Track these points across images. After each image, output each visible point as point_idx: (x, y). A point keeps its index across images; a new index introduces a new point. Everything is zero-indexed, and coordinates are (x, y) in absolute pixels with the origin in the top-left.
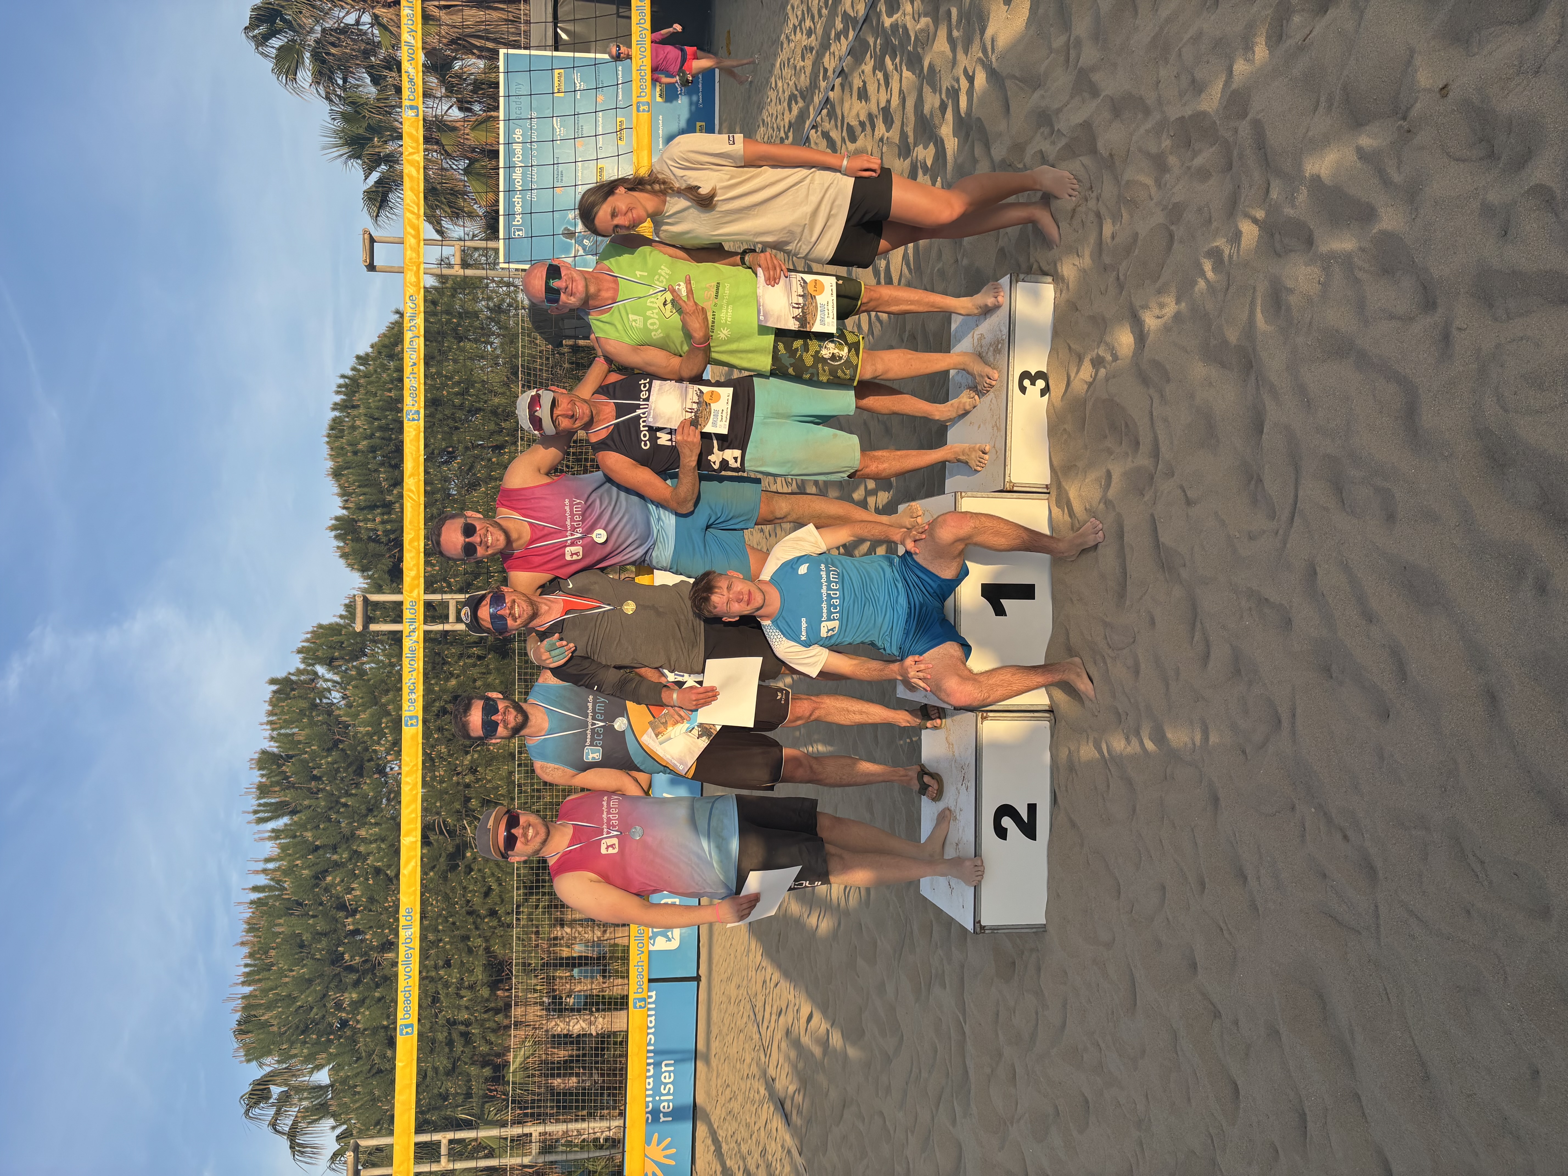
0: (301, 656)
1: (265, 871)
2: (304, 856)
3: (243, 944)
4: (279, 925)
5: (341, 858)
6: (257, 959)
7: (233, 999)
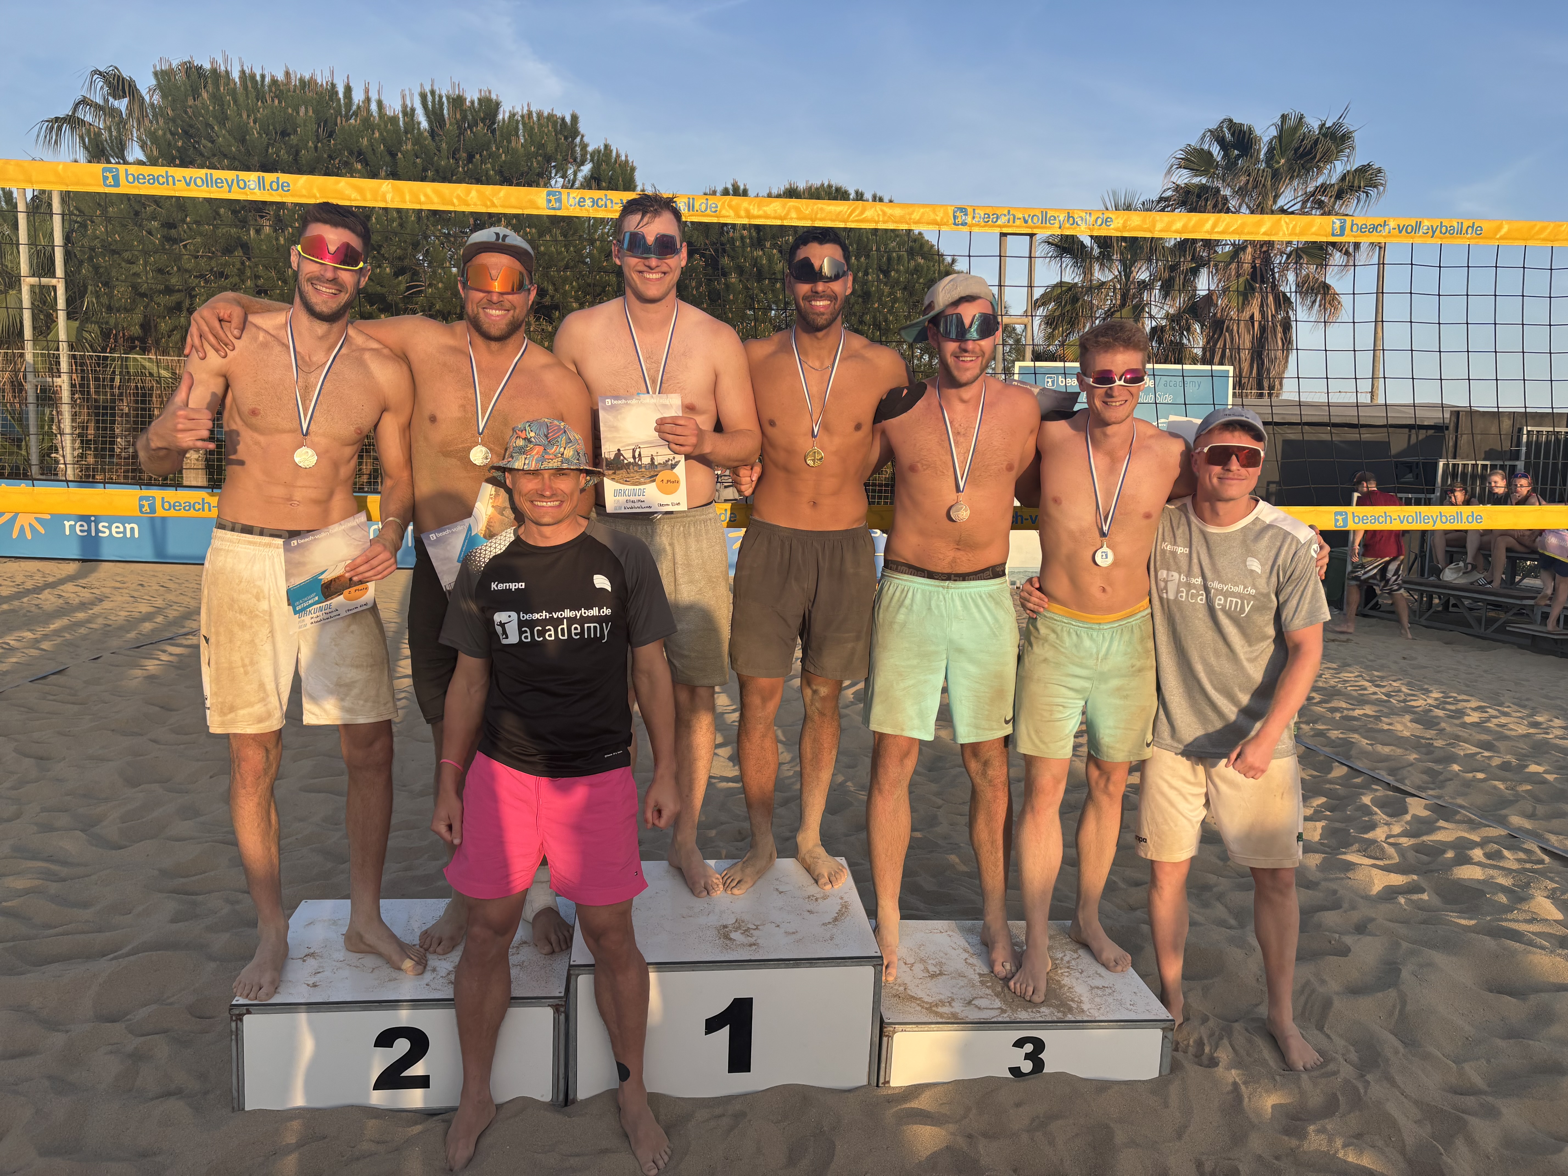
0: (602, 148)
1: (368, 100)
2: (383, 140)
4: (307, 112)
6: (270, 87)
7: (226, 61)
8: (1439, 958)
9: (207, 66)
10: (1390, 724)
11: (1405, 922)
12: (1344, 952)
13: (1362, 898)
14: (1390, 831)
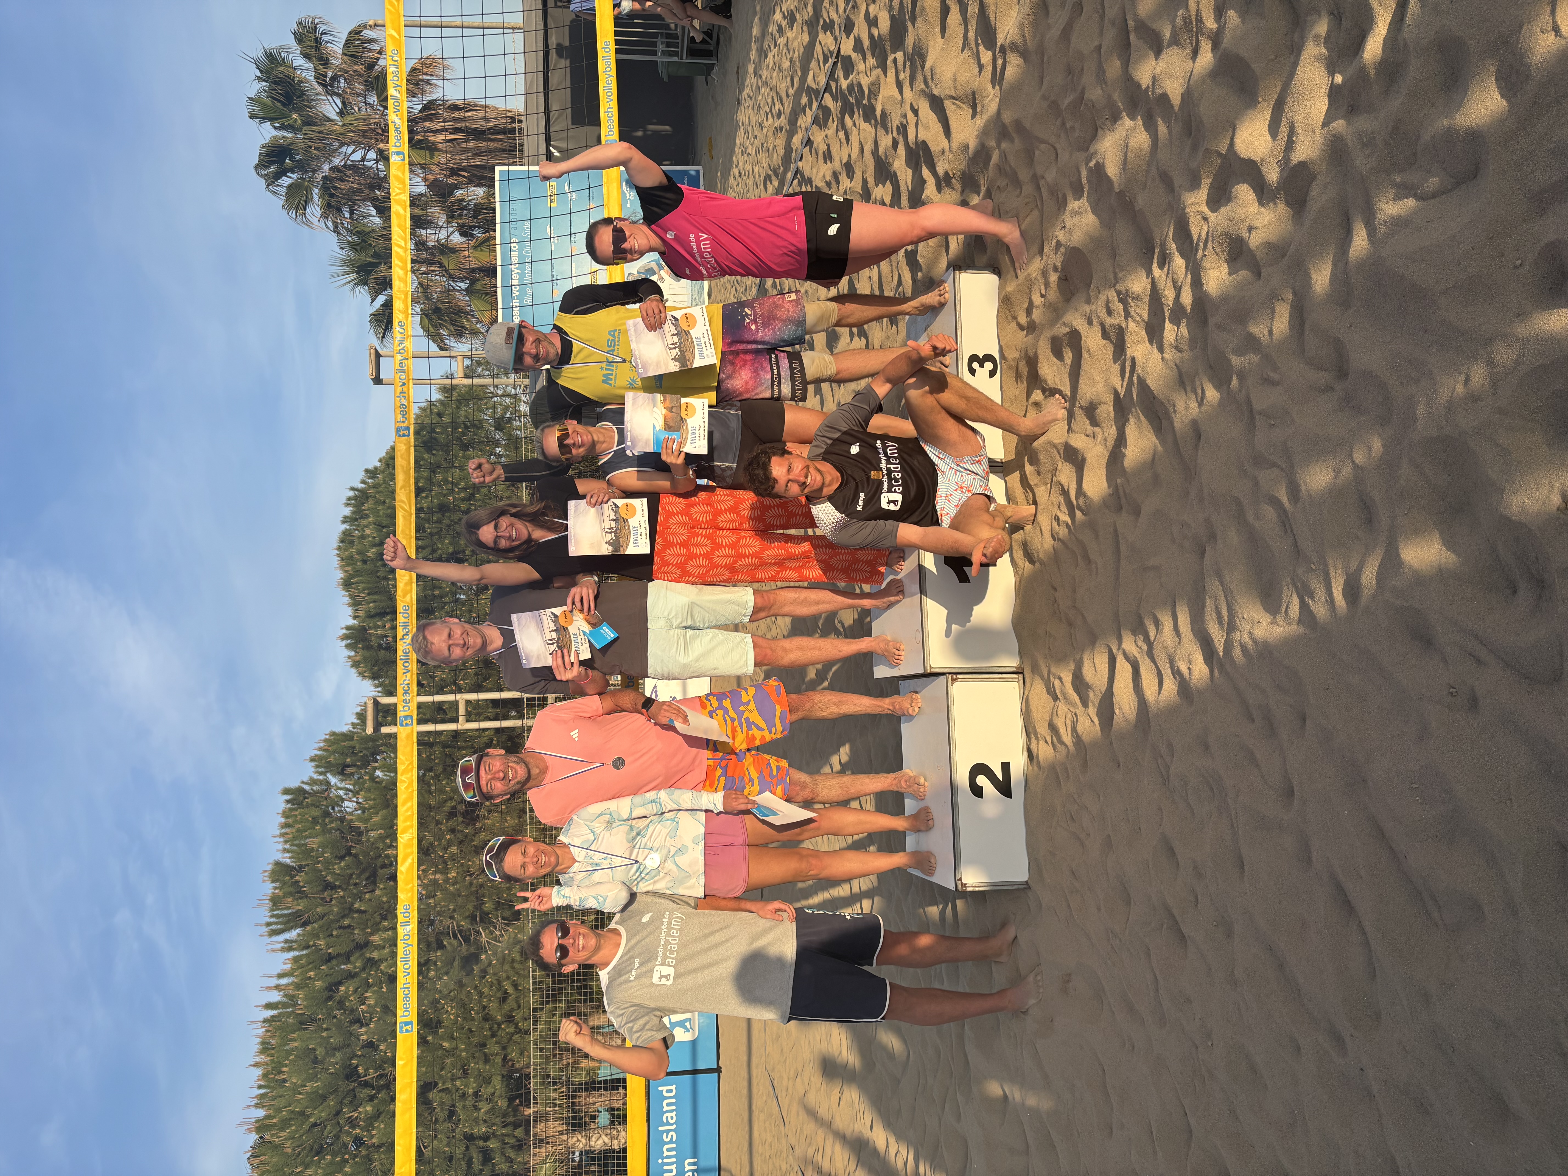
1: (278, 987)
2: (316, 968)
3: (257, 1065)
4: (293, 1040)
5: (355, 967)
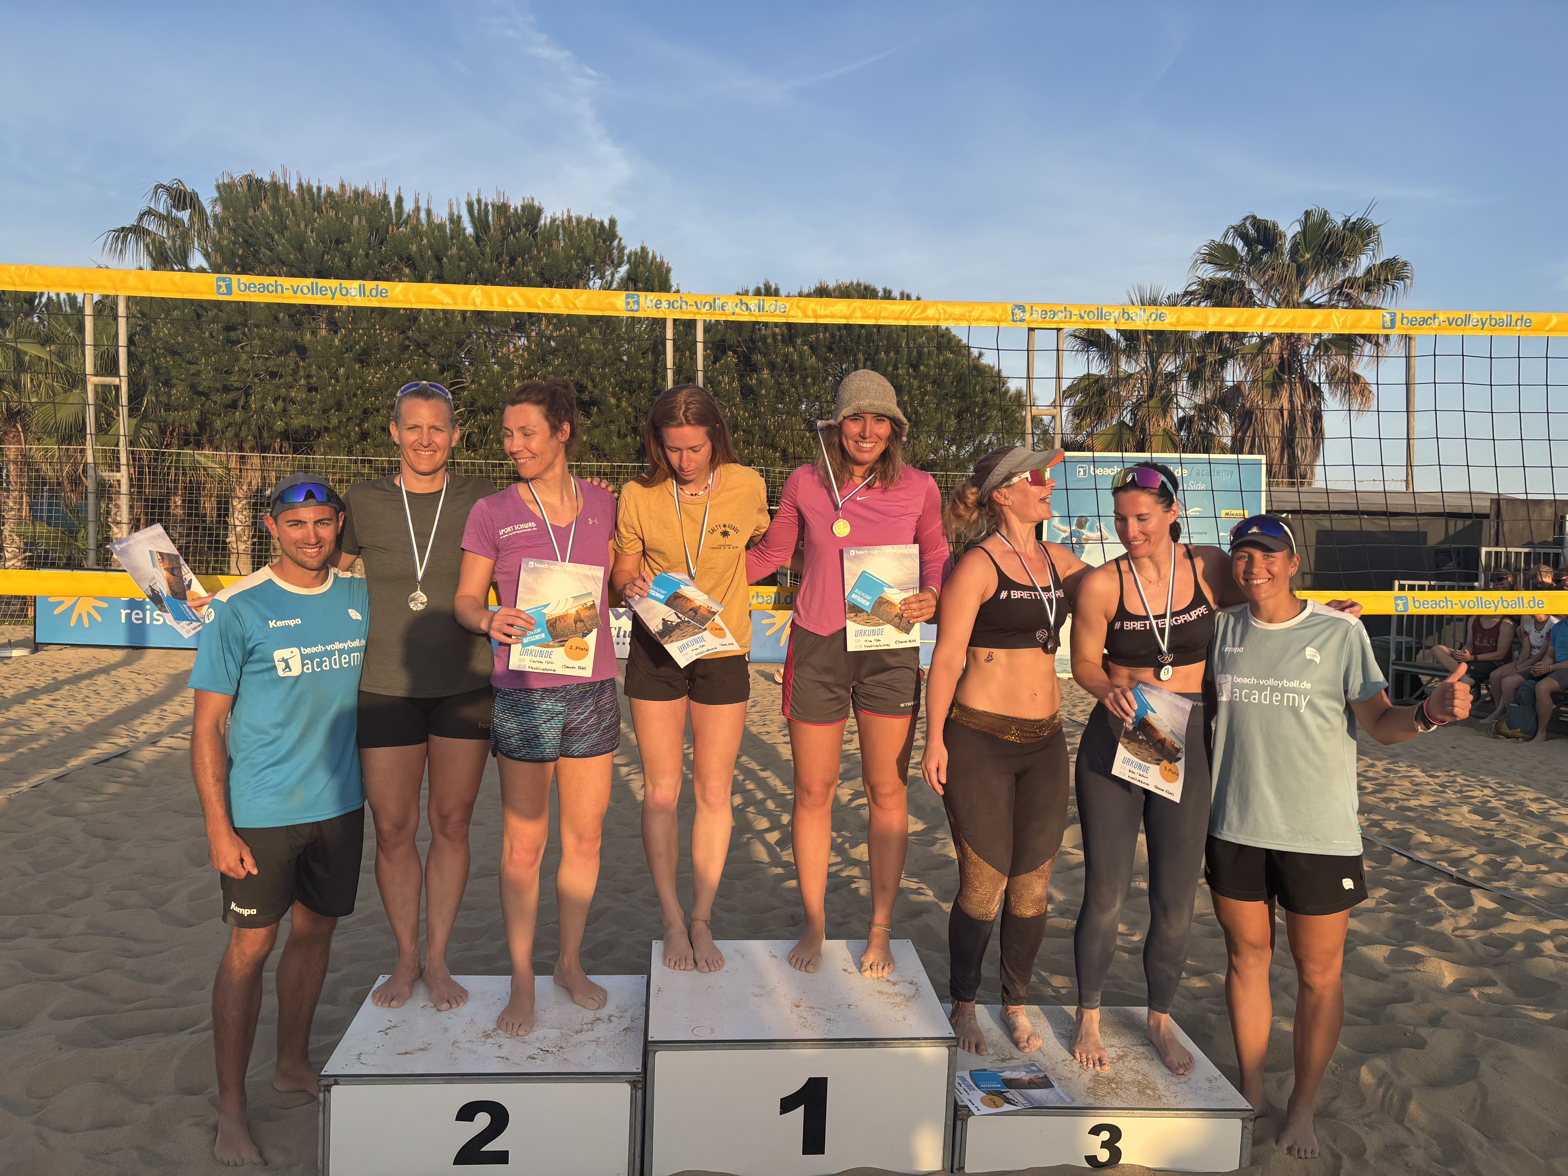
0: (639, 250)
1: (418, 209)
2: (431, 246)
4: (361, 221)
6: (325, 199)
7: (285, 175)
8: (1518, 1051)
9: (267, 179)
10: (1448, 815)
11: (1480, 1015)
12: (1420, 1044)
13: (1433, 990)
14: (1457, 922)
